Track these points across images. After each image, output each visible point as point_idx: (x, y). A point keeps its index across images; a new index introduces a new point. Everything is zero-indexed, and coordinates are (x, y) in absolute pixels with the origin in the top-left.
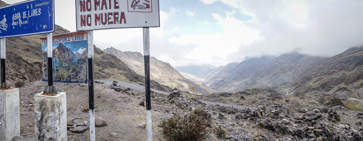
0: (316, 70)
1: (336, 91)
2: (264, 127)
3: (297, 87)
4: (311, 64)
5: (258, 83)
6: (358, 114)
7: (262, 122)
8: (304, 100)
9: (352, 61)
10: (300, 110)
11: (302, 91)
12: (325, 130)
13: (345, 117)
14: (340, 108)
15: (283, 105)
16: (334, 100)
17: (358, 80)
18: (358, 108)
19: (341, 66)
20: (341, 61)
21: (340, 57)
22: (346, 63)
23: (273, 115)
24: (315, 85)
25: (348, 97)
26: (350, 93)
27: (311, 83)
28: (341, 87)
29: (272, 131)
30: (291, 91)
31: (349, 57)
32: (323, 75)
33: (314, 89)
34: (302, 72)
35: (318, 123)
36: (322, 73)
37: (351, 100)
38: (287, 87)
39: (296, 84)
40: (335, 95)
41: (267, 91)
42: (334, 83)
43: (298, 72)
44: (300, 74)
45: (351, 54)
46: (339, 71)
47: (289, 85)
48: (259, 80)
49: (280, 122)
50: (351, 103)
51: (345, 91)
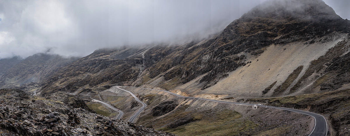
0: (62, 71)
1: (81, 92)
2: (6, 128)
3: (44, 88)
4: (57, 65)
5: (7, 83)
6: (97, 118)
7: (3, 123)
8: (50, 100)
9: (97, 64)
10: (44, 110)
11: (49, 91)
12: (62, 133)
13: (86, 120)
14: (82, 110)
15: (30, 105)
16: (78, 101)
17: (102, 82)
18: (101, 109)
19: (86, 68)
20: (87, 64)
21: (86, 59)
22: (91, 66)
23: (15, 117)
24: (61, 85)
25: (92, 98)
26: (94, 95)
27: (57, 84)
28: (86, 88)
29: (13, 131)
30: (39, 91)
31: (94, 60)
32: (69, 76)
33: (60, 90)
34: (49, 73)
35: (56, 126)
36: (68, 74)
37: (94, 101)
38: (35, 87)
39: (43, 85)
40: (79, 96)
41: (15, 91)
42: (79, 84)
43: (45, 73)
44: (47, 74)
45: (97, 57)
46: (85, 73)
47: (36, 85)
48: (8, 80)
49: (22, 123)
50: (94, 105)
51: (89, 93)
